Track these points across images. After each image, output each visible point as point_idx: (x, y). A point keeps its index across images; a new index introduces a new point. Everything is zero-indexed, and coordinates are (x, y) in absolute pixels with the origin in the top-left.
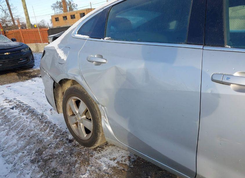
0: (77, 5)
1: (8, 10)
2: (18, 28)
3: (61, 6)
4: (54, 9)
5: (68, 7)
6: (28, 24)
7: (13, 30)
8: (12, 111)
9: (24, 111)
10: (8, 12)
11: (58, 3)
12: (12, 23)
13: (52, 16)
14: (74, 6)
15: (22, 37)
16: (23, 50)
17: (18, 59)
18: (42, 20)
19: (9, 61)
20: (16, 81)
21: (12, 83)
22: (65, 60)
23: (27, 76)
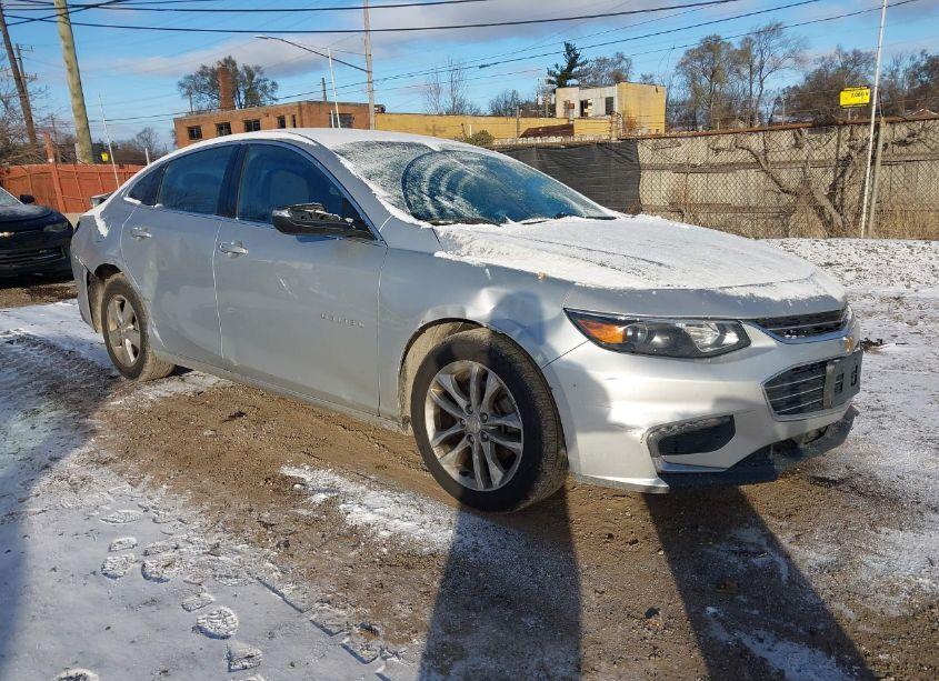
0: (274, 84)
1: (18, 98)
2: (46, 159)
3: (213, 86)
4: (189, 94)
5: (240, 88)
6: (84, 148)
7: (26, 166)
8: (9, 346)
9: (35, 345)
10: (16, 102)
11: (207, 74)
12: (27, 140)
13: (177, 121)
14: (265, 87)
15: (57, 188)
16: (50, 227)
17: (34, 251)
18: (144, 132)
19: (8, 254)
20: (25, 303)
21: (12, 306)
22: (105, 235)
23: (56, 295)
